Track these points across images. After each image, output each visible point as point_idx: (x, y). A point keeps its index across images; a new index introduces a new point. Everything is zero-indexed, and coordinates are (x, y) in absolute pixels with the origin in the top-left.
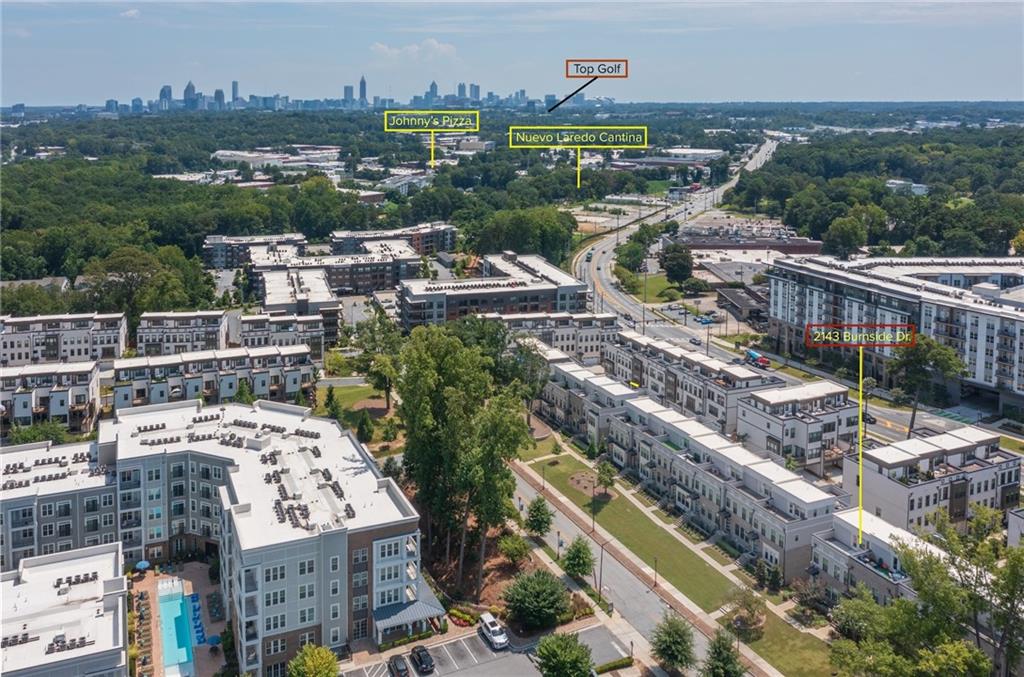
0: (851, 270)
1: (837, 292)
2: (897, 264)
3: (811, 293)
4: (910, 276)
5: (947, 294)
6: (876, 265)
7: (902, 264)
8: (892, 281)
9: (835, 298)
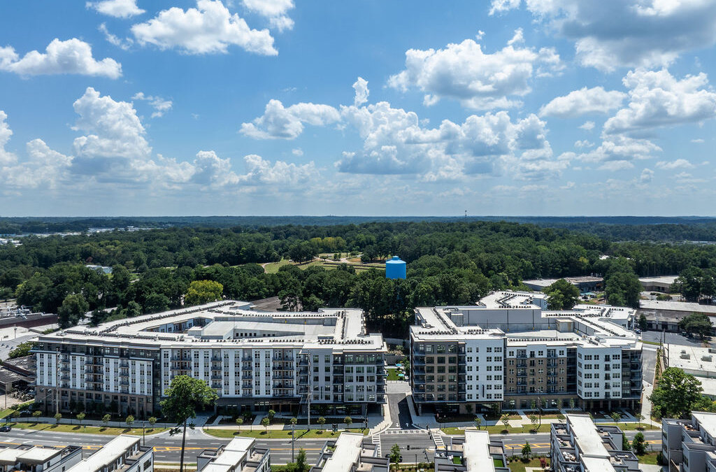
0: (101, 334)
1: (95, 354)
2: (131, 323)
3: (74, 359)
4: (143, 330)
5: (174, 339)
6: (117, 326)
7: (134, 323)
8: (135, 337)
9: (95, 359)
